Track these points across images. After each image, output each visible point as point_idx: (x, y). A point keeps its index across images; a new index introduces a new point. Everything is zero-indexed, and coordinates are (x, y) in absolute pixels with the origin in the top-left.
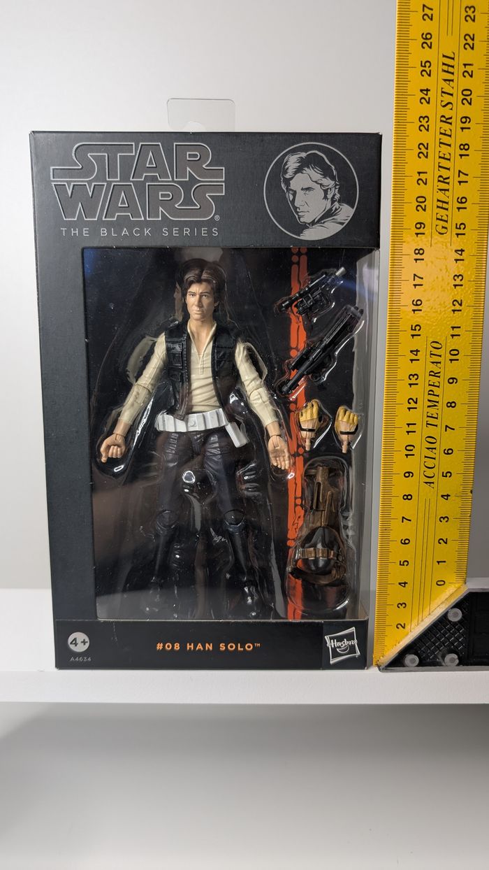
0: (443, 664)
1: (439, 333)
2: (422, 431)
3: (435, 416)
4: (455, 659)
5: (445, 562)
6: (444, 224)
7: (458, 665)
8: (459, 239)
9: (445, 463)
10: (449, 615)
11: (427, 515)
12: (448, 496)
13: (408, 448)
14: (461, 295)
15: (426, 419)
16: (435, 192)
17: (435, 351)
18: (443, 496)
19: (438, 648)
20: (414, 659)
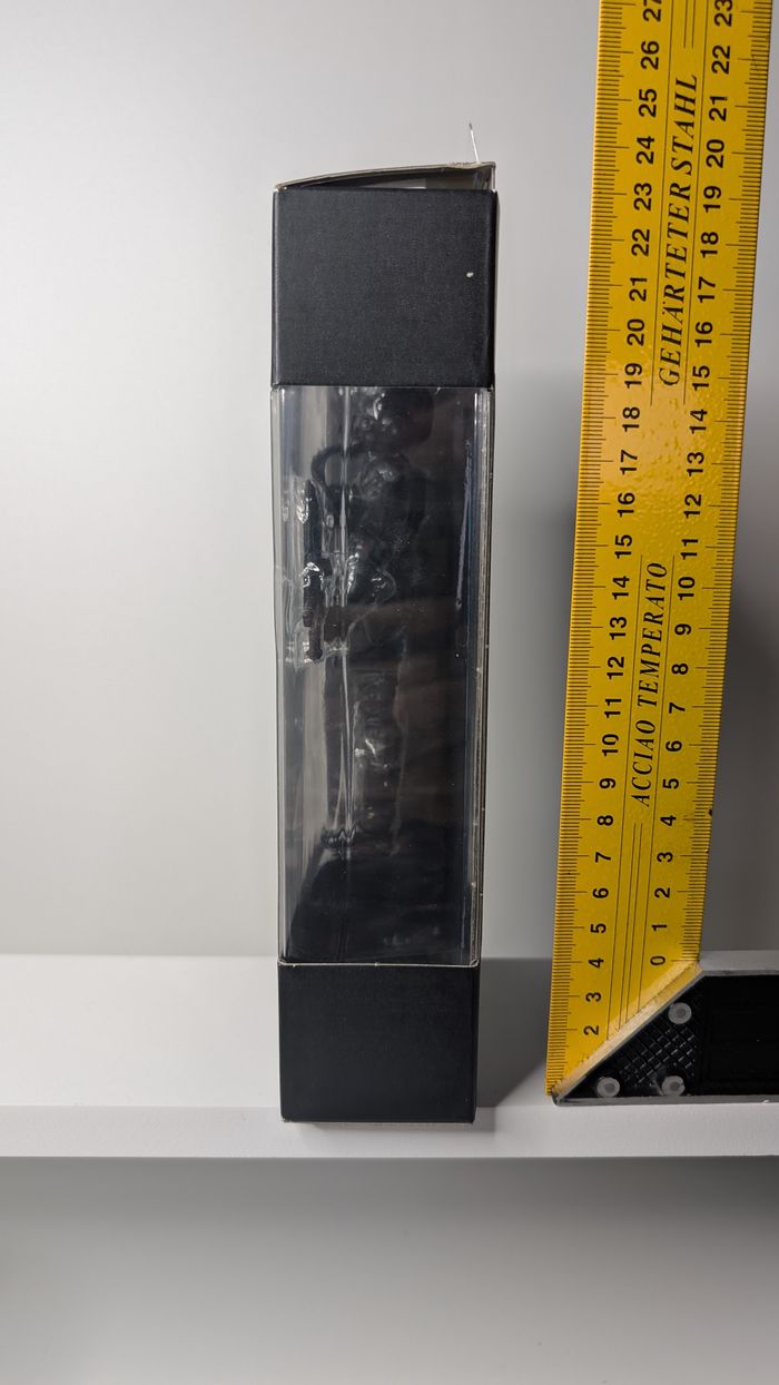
0: (660, 1093)
1: (662, 551)
2: (631, 712)
3: (653, 687)
4: (679, 1085)
5: (665, 926)
6: (675, 368)
7: (684, 1094)
8: (698, 394)
9: (668, 765)
10: (670, 1013)
11: (637, 850)
12: (672, 818)
13: (607, 740)
14: (700, 486)
15: (637, 692)
16: (660, 312)
17: (654, 580)
18: (663, 819)
19: (651, 1066)
20: (613, 1085)
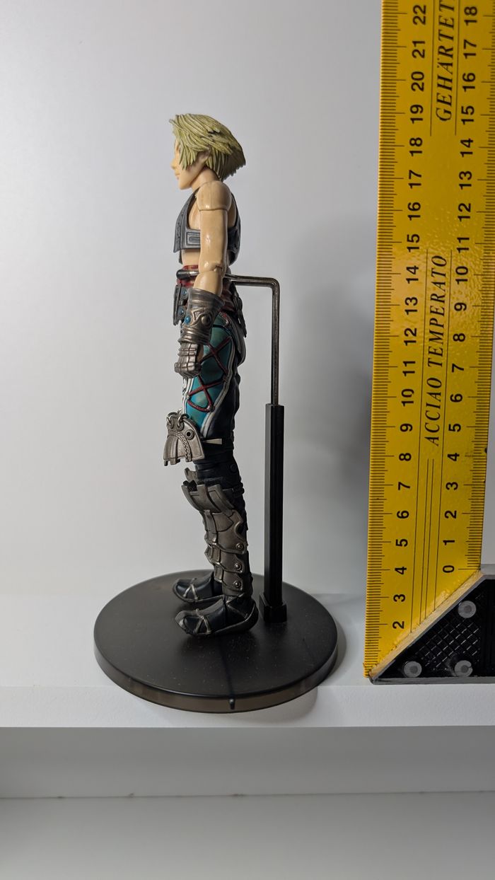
0: (453, 674)
1: (443, 246)
2: (423, 371)
3: (439, 351)
4: (468, 668)
5: (453, 541)
6: (447, 107)
7: (472, 675)
8: (465, 127)
9: (453, 413)
10: (459, 609)
11: (430, 480)
12: (456, 455)
13: (405, 393)
14: (470, 197)
15: (428, 356)
16: (435, 67)
17: (438, 269)
18: (449, 456)
19: (446, 653)
20: (416, 667)
